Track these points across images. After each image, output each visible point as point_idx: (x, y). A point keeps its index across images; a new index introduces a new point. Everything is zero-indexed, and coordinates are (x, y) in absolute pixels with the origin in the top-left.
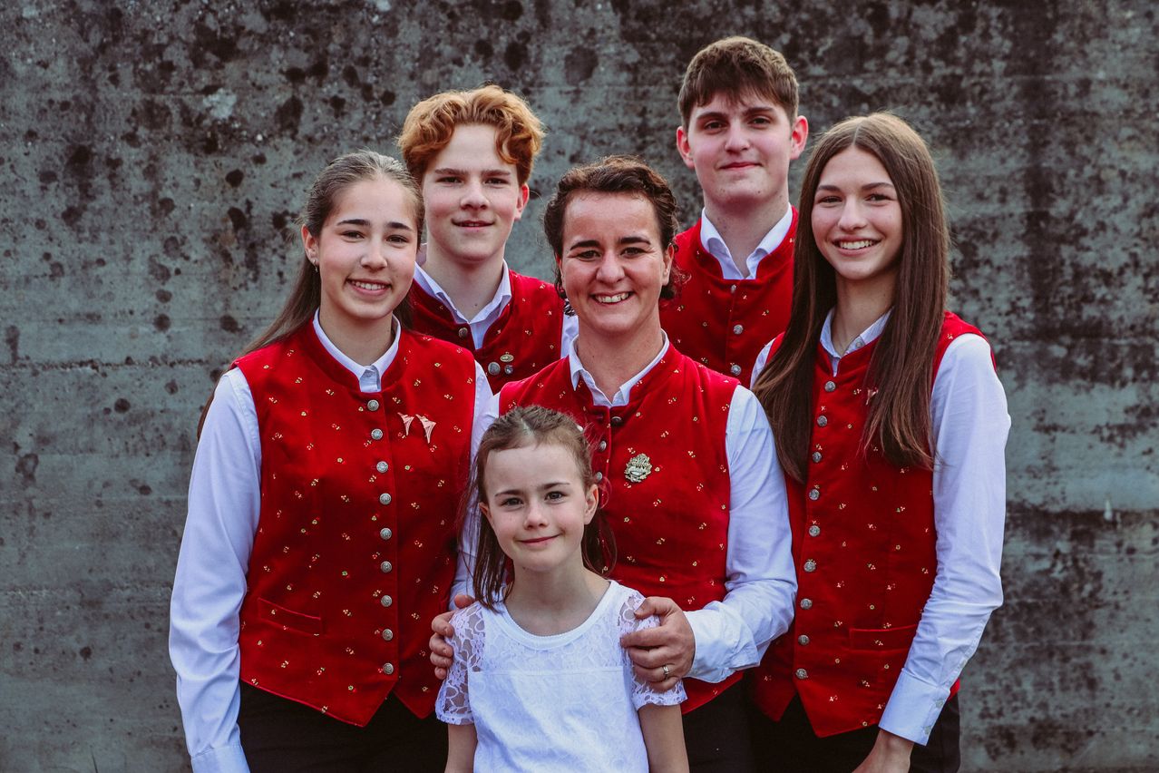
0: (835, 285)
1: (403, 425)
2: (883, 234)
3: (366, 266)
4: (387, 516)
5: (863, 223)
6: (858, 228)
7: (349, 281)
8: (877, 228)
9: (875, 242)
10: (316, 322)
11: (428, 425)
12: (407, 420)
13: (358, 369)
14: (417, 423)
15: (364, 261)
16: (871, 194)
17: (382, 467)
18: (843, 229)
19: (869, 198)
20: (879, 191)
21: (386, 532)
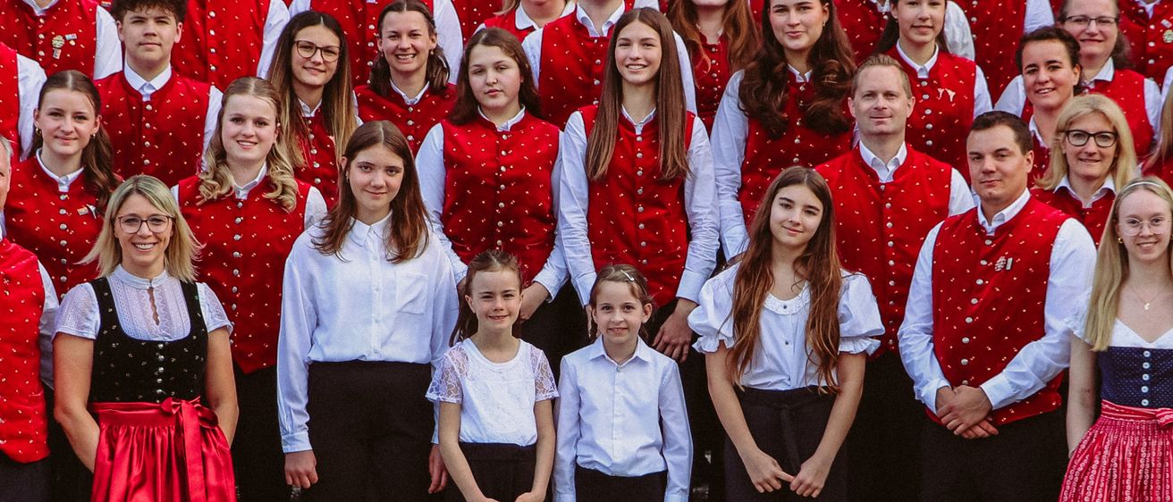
0: (621, 84)
1: (939, 93)
2: (649, 63)
3: (920, 19)
4: (930, 134)
5: (641, 56)
6: (638, 59)
7: (912, 26)
8: (646, 60)
9: (645, 66)
10: (898, 45)
11: (952, 94)
12: (941, 91)
13: (917, 67)
14: (945, 93)
15: (919, 16)
16: (645, 43)
17: (928, 112)
18: (631, 59)
19: (644, 45)
20: (649, 42)
21: (930, 142)
